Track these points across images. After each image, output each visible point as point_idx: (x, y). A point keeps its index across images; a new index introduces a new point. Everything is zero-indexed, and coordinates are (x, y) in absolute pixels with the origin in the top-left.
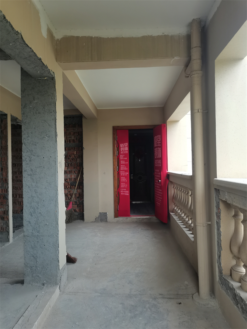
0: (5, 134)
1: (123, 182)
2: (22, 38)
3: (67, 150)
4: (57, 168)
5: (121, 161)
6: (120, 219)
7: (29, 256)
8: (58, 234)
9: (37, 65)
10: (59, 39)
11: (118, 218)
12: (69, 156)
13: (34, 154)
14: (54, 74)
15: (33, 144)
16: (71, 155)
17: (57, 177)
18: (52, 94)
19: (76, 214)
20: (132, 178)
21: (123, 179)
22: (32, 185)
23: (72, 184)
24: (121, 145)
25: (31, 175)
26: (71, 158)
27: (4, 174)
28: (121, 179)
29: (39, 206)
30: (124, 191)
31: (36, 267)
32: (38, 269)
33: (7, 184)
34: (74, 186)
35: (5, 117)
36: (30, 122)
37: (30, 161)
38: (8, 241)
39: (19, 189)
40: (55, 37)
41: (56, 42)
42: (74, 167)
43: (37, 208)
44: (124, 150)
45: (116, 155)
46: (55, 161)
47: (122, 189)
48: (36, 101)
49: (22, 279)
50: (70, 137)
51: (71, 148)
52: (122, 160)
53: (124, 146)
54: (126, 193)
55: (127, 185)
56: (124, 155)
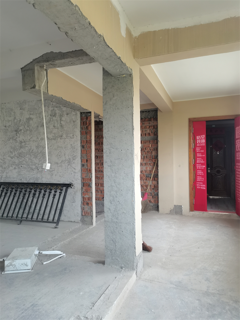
0: (89, 129)
1: (199, 175)
2: (104, 40)
3: (143, 143)
4: (133, 160)
5: (198, 154)
6: (197, 213)
7: (109, 240)
8: (134, 222)
9: (116, 64)
10: (137, 37)
11: (193, 212)
12: (145, 149)
13: (113, 147)
14: (132, 71)
15: (112, 138)
16: (146, 148)
17: (133, 168)
18: (130, 89)
19: (152, 204)
20: (209, 171)
21: (200, 173)
22: (111, 176)
23: (147, 176)
24: (197, 137)
25: (110, 166)
26: (147, 150)
27: (89, 165)
28: (197, 172)
29: (117, 194)
30: (200, 184)
31: (115, 250)
32: (117, 252)
33: (91, 174)
34: (149, 178)
35: (90, 114)
36: (110, 117)
37: (110, 153)
38: (92, 224)
39: (100, 178)
40: (133, 35)
41: (134, 40)
42: (149, 160)
43: (116, 197)
44: (201, 142)
45: (192, 147)
46: (132, 153)
47: (199, 183)
48: (115, 98)
49: (103, 260)
50: (145, 131)
51: (146, 141)
52: (199, 153)
53: (200, 139)
54: (203, 187)
55: (203, 179)
56: (200, 148)
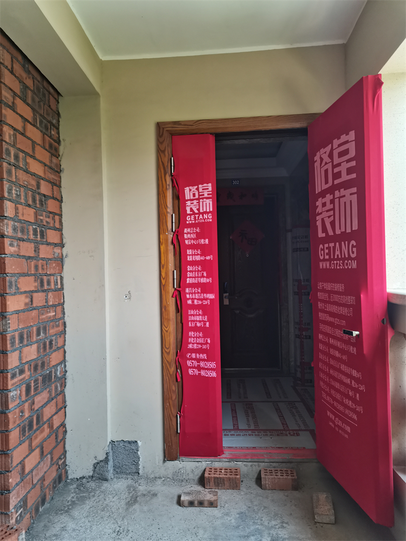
1: (196, 329)
5: (189, 252)
11: (177, 462)
20: (226, 302)
21: (196, 318)
24: (187, 190)
28: (187, 315)
30: (199, 360)
44: (198, 210)
45: (170, 227)
47: (194, 356)
52: (192, 247)
53: (197, 196)
54: (208, 369)
55: (209, 341)
56: (198, 230)
